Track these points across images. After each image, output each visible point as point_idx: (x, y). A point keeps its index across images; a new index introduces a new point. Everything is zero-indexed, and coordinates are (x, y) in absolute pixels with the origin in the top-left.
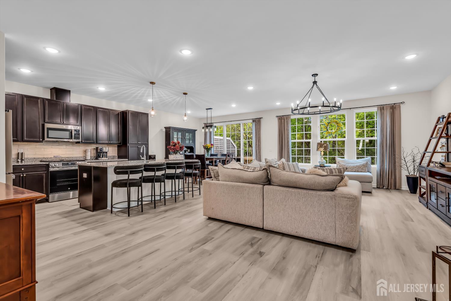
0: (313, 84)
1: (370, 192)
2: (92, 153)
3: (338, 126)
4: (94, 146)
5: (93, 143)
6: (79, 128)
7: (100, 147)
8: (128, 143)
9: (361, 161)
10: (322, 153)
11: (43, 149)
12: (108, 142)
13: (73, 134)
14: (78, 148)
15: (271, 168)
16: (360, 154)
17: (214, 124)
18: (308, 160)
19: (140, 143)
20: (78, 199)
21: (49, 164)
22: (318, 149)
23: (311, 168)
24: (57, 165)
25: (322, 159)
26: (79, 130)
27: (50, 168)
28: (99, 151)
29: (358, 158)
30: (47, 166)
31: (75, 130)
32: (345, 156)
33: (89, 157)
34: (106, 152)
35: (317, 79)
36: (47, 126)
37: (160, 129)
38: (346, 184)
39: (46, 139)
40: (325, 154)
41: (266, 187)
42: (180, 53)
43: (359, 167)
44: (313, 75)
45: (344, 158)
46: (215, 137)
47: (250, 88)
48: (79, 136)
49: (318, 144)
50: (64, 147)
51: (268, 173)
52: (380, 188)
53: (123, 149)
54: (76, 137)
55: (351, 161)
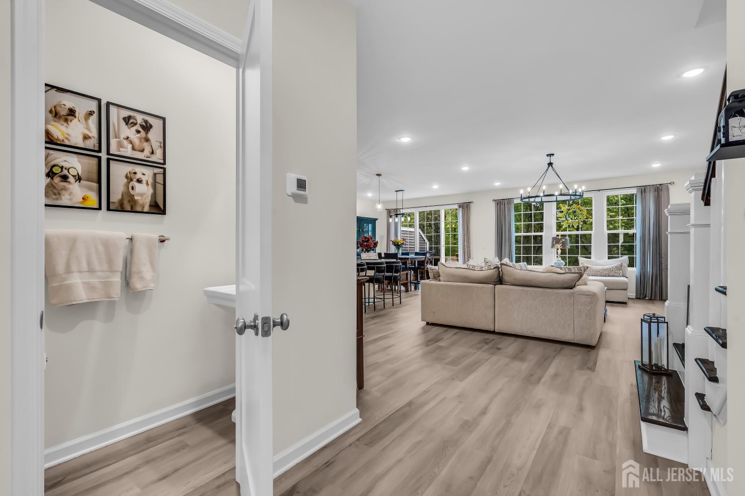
0: (547, 166)
1: (625, 303)
3: (581, 214)
9: (614, 263)
10: (559, 251)
15: (503, 266)
16: (612, 252)
17: (401, 210)
18: (539, 262)
22: (553, 246)
23: (547, 267)
25: (560, 259)
29: (609, 258)
32: (592, 256)
35: (553, 159)
38: (585, 283)
40: (563, 252)
41: (497, 286)
42: (398, 140)
43: (611, 270)
44: (547, 155)
45: (590, 258)
46: (403, 229)
47: (465, 168)
49: (554, 239)
51: (499, 272)
52: (640, 299)
55: (600, 262)
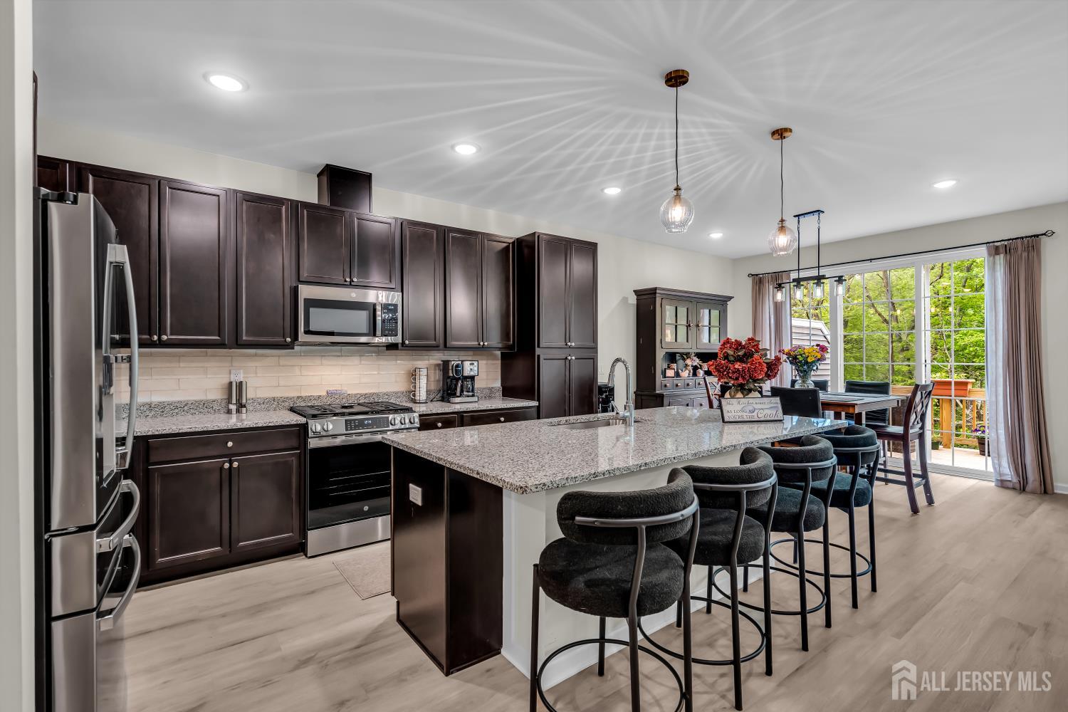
2: (432, 379)
4: (437, 358)
5: (435, 348)
6: (395, 297)
7: (454, 359)
8: (539, 346)
11: (297, 370)
12: (477, 343)
13: (379, 319)
14: (394, 362)
19: (573, 344)
20: (389, 542)
21: (307, 423)
24: (331, 427)
26: (396, 306)
27: (309, 440)
28: (451, 374)
30: (302, 431)
31: (386, 307)
33: (422, 394)
34: (472, 378)
36: (306, 292)
37: (621, 298)
39: (302, 337)
46: (796, 322)
48: (396, 327)
50: (355, 361)
53: (520, 366)
54: (387, 330)
